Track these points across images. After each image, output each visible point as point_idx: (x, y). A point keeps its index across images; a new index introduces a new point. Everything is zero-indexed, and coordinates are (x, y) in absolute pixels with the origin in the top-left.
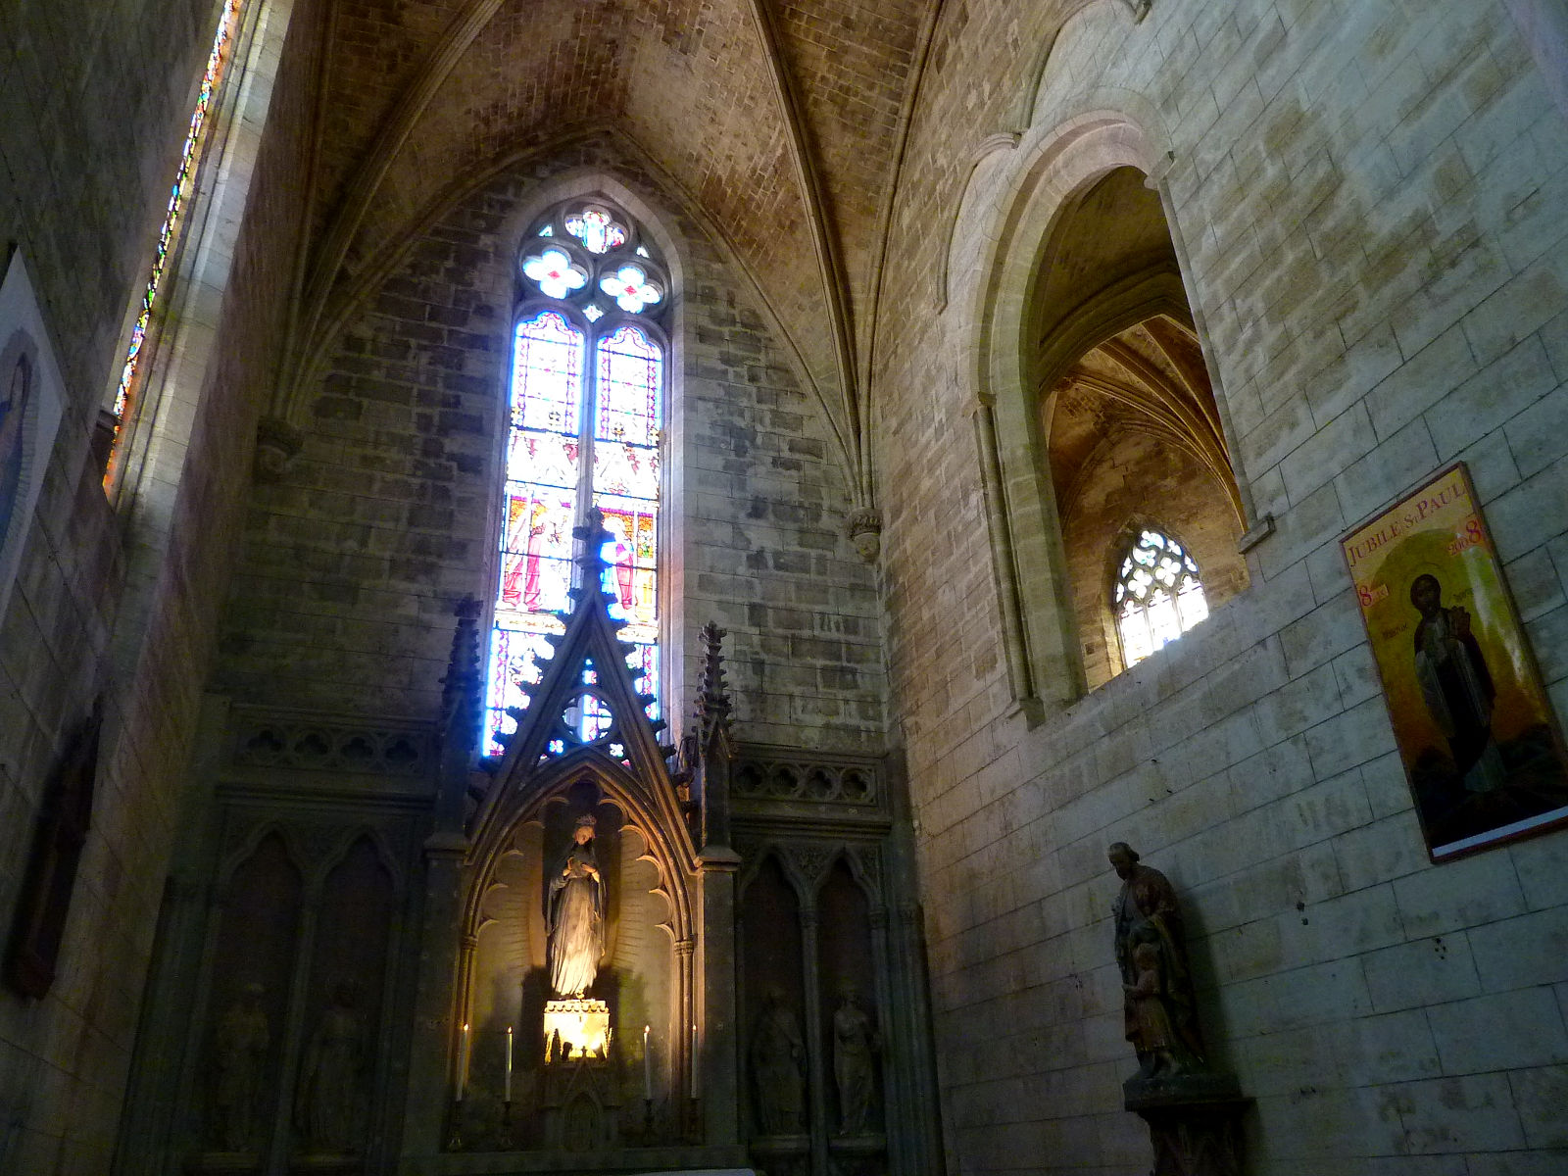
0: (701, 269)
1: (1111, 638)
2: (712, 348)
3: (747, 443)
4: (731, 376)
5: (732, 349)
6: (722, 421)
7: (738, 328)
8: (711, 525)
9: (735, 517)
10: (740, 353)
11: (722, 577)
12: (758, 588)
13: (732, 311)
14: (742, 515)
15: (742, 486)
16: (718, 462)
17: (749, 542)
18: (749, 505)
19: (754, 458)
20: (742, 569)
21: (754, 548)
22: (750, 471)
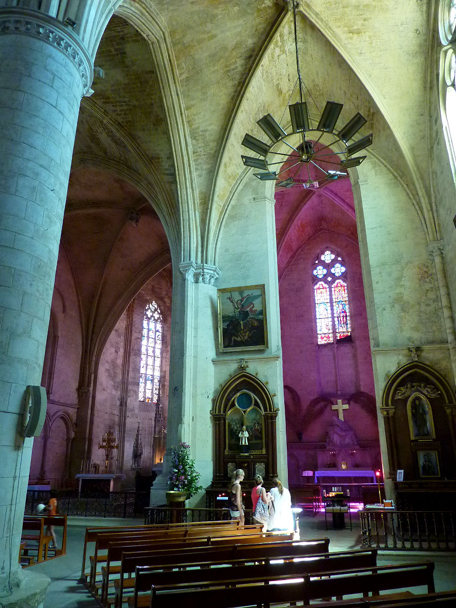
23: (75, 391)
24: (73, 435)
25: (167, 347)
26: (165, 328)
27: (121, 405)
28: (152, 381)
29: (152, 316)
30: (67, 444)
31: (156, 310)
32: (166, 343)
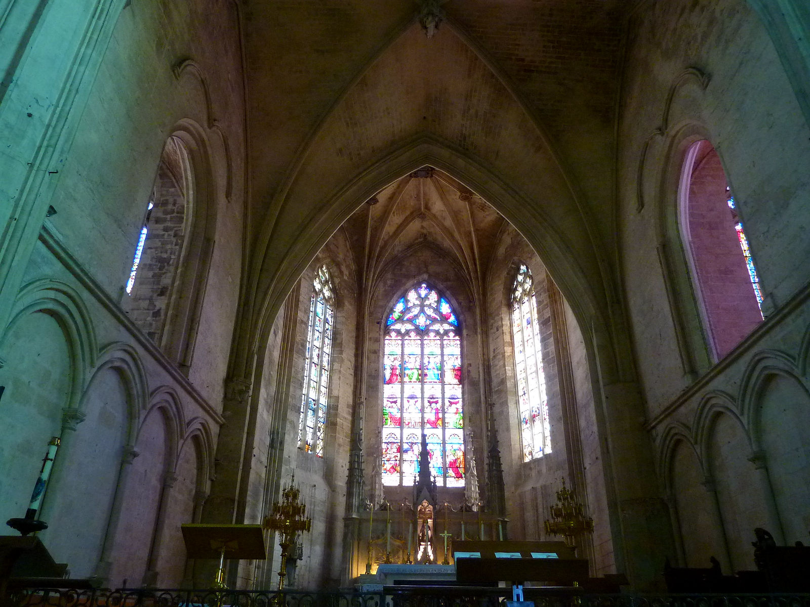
0: (164, 193)
1: (506, 322)
2: (160, 225)
3: (166, 264)
4: (166, 236)
5: (169, 224)
6: (157, 256)
7: (175, 214)
8: (140, 301)
9: (151, 297)
10: (172, 225)
11: (140, 323)
12: (154, 326)
13: (174, 208)
14: (155, 295)
15: (158, 284)
16: (151, 274)
17: (155, 306)
18: (159, 291)
19: (167, 270)
20: (149, 318)
21: (157, 308)
22: (164, 276)
23: (221, 382)
24: (207, 488)
25: (341, 352)
26: (339, 319)
27: (272, 445)
28: (315, 411)
29: (321, 291)
30: (195, 508)
31: (327, 282)
32: (341, 344)
